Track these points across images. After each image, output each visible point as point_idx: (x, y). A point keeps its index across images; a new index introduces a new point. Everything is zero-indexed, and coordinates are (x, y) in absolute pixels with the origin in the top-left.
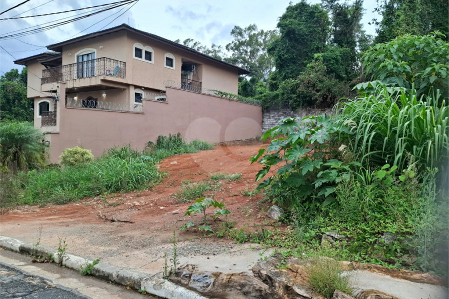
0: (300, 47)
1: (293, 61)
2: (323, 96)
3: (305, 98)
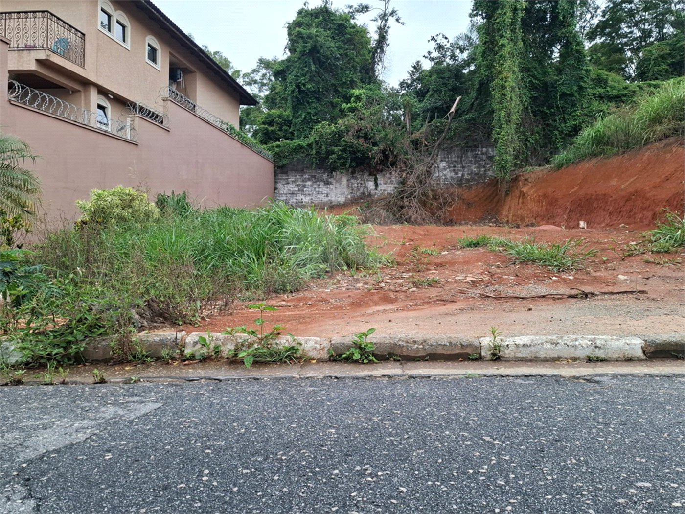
0: (327, 76)
1: (317, 96)
2: (383, 152)
3: (354, 153)
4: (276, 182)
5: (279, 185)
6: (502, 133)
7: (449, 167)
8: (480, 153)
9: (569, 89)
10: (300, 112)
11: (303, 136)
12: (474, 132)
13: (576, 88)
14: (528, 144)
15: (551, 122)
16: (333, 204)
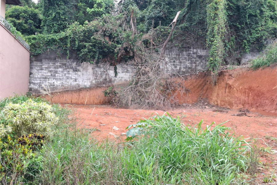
2: (125, 49)
3: (102, 48)
4: (31, 68)
5: (34, 71)
6: (215, 42)
7: (170, 62)
8: (192, 52)
9: (254, 11)
10: (51, 11)
11: (53, 31)
12: (187, 37)
13: (258, 11)
14: (227, 49)
15: (241, 34)
16: (81, 87)
